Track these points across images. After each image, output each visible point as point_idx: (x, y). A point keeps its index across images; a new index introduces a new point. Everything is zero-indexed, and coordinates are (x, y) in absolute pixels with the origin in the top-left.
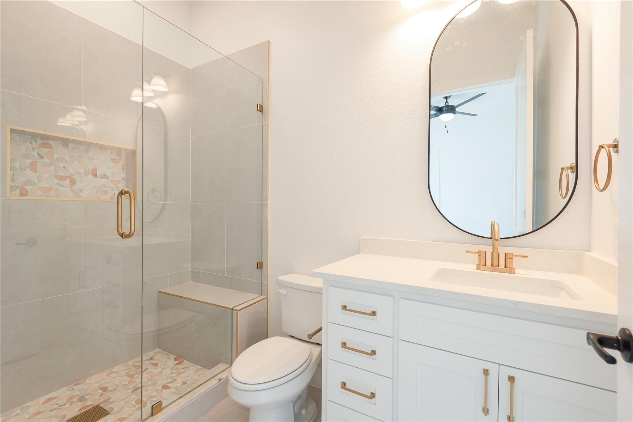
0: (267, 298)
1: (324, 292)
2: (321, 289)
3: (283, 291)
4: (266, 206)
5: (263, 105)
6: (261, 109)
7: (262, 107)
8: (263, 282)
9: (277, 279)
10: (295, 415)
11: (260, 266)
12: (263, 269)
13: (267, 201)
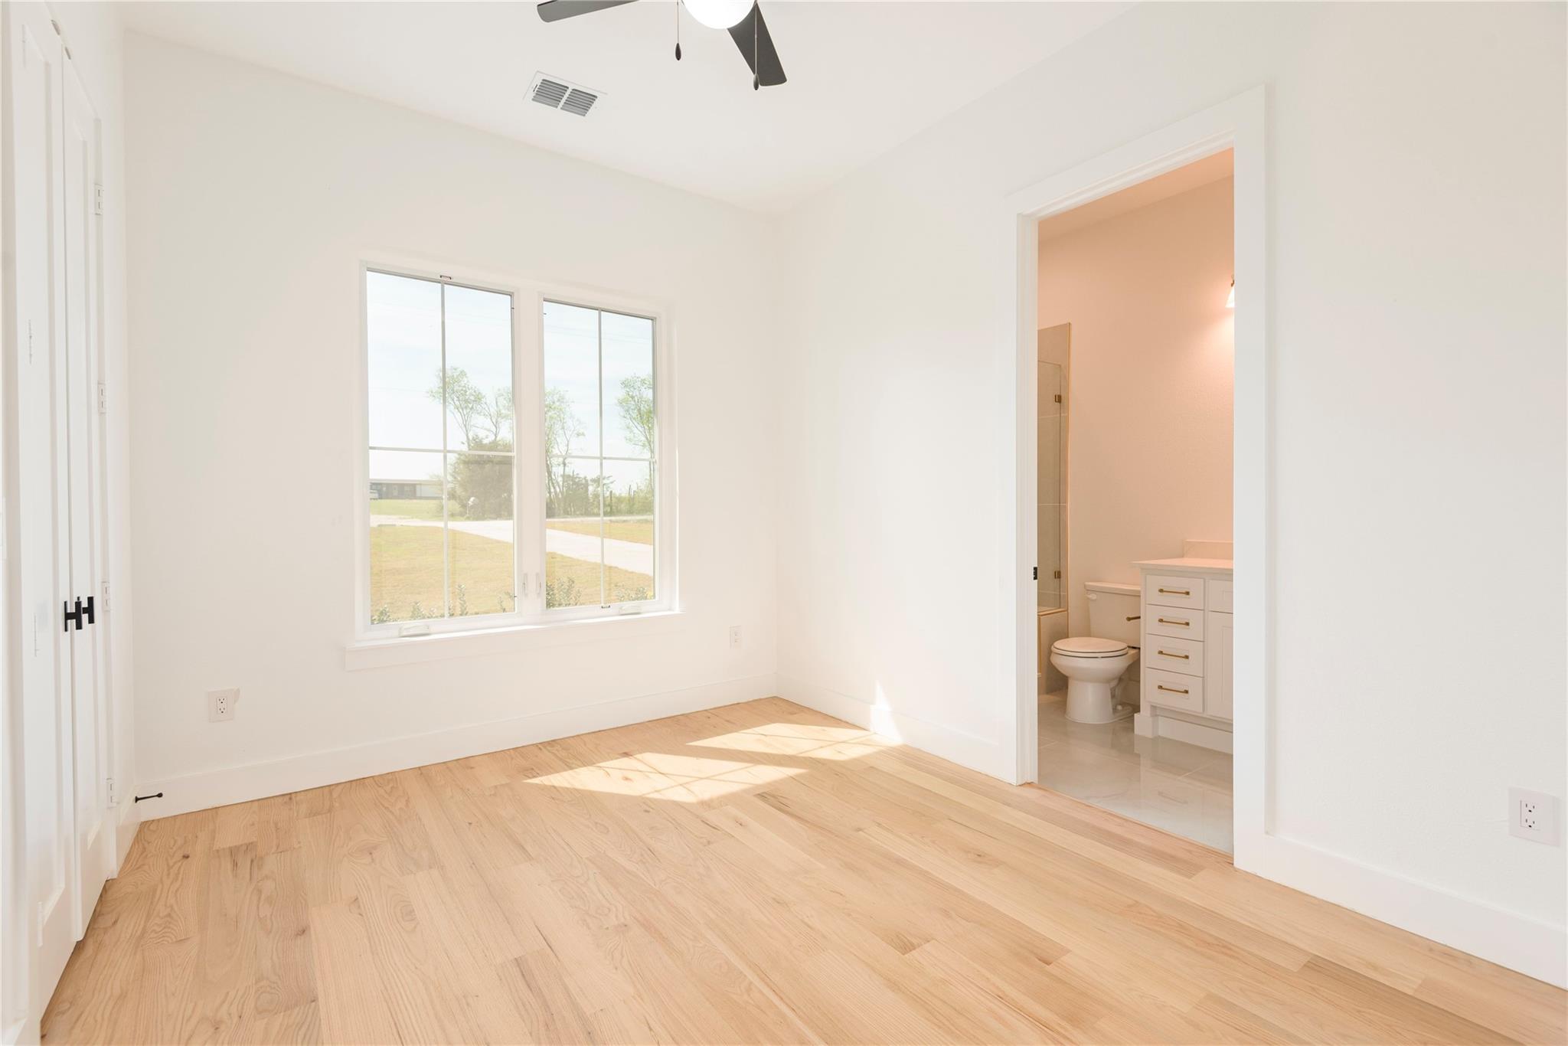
0: (1067, 610)
1: (1142, 595)
2: (1139, 592)
3: (1093, 596)
4: (1065, 507)
5: (1062, 394)
6: (1059, 399)
7: (1060, 397)
8: (1062, 593)
9: (1085, 586)
10: (1113, 709)
11: (1058, 575)
12: (1062, 579)
13: (1066, 502)
